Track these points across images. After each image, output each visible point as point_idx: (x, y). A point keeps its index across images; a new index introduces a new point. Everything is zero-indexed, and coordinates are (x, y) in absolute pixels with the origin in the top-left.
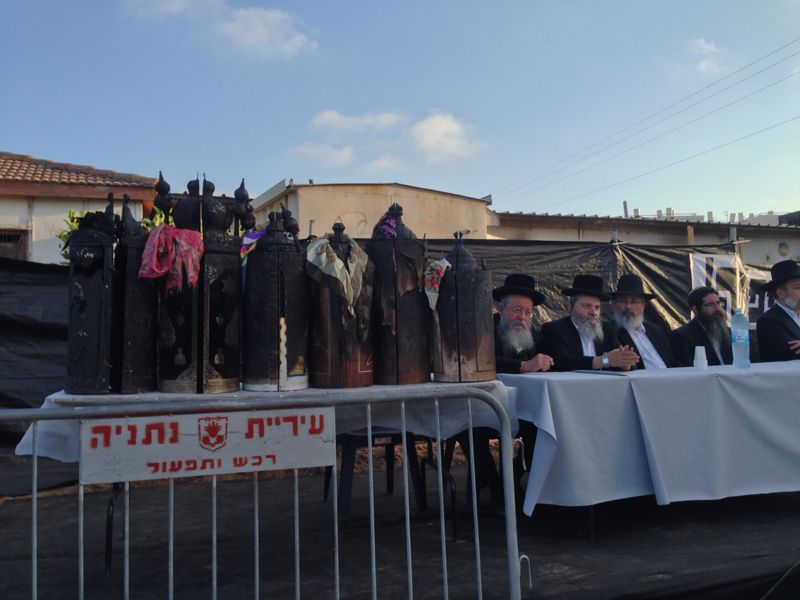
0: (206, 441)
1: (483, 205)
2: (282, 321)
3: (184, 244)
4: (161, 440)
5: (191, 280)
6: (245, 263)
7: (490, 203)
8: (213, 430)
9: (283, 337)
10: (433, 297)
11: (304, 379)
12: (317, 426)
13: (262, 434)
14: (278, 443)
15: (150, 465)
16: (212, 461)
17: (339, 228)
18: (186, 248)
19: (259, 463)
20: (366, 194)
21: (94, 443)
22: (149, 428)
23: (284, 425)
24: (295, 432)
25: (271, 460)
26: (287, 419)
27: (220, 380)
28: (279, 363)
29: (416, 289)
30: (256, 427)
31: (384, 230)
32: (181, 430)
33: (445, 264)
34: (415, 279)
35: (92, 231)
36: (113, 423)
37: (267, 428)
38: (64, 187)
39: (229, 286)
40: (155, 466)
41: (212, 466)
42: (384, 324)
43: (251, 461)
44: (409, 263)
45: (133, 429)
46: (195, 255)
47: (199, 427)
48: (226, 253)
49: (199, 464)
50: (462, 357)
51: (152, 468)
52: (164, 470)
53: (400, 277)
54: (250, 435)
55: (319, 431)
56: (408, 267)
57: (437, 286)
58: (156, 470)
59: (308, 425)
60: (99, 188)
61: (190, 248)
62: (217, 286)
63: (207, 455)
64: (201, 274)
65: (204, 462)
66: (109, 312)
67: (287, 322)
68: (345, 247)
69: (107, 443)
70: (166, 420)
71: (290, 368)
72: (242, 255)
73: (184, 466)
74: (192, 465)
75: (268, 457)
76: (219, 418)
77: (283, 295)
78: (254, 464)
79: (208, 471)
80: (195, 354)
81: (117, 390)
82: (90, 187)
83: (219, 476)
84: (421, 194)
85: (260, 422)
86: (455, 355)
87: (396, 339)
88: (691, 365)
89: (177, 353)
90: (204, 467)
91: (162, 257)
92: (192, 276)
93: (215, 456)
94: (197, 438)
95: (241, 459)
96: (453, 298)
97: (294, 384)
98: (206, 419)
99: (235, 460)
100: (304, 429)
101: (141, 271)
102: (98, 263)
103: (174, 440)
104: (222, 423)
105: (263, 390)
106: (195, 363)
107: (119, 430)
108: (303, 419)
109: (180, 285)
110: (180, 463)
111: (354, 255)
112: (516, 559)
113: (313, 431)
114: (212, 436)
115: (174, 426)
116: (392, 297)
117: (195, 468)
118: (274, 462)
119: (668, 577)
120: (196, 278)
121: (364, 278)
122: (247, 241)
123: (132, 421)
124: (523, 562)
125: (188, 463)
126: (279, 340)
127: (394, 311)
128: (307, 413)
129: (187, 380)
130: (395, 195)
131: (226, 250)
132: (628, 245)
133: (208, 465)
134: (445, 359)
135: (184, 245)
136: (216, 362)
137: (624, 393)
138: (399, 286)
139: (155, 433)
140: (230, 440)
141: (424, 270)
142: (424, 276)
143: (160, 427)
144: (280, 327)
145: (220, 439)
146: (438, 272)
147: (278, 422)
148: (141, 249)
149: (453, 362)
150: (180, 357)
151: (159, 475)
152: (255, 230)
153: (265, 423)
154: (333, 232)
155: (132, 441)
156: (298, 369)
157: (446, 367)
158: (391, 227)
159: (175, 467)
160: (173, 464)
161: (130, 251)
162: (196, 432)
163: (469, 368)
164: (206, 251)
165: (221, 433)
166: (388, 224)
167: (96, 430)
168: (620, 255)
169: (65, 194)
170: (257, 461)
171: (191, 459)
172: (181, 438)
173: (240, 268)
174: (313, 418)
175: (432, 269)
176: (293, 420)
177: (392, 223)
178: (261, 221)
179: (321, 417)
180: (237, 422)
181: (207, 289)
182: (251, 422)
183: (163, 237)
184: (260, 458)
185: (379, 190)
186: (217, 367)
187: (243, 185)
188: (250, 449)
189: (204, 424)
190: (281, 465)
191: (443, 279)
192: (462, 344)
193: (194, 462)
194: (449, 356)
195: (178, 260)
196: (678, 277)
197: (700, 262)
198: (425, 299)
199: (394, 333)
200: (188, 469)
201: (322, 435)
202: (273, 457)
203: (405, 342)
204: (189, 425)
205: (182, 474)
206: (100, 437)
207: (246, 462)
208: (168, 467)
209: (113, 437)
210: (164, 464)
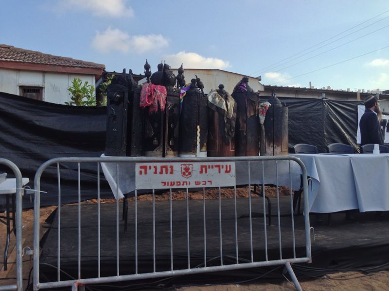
0: (184, 174)
1: (257, 81)
2: (198, 127)
3: (158, 91)
4: (167, 173)
5: (162, 108)
6: (182, 101)
7: (260, 80)
8: (187, 169)
9: (199, 134)
10: (262, 119)
12: (228, 169)
13: (206, 172)
14: (212, 176)
15: (162, 183)
16: (186, 182)
17: (221, 87)
18: (159, 94)
19: (205, 184)
21: (141, 173)
22: (162, 167)
23: (215, 168)
24: (220, 172)
25: (209, 183)
26: (216, 166)
27: (172, 152)
28: (197, 145)
29: (255, 115)
30: (204, 169)
31: (241, 88)
32: (174, 169)
33: (268, 104)
34: (255, 111)
35: (119, 85)
36: (148, 165)
37: (208, 170)
38: (60, 67)
39: (176, 111)
40: (165, 183)
41: (187, 184)
42: (240, 130)
43: (202, 183)
44: (252, 103)
45: (155, 167)
46: (164, 96)
47: (181, 168)
48: (176, 96)
49: (182, 183)
50: (275, 145)
51: (163, 184)
52: (168, 185)
53: (248, 109)
54: (201, 172)
55: (229, 172)
56: (252, 104)
57: (265, 114)
58: (165, 185)
59: (224, 169)
60: (76, 68)
61: (161, 93)
62: (171, 110)
63: (185, 180)
64: (166, 105)
65: (184, 182)
66: (126, 121)
67: (200, 128)
68: (225, 95)
69: (146, 173)
70: (168, 164)
71: (201, 148)
72: (181, 98)
73: (176, 184)
74: (179, 184)
75: (209, 181)
76: (189, 165)
77: (199, 115)
78: (203, 184)
79: (185, 186)
80: (162, 140)
82: (72, 68)
83: (189, 188)
84: (229, 75)
85: (205, 167)
86: (272, 144)
87: (246, 137)
89: (154, 139)
90: (183, 185)
91: (150, 97)
92: (162, 105)
93: (188, 180)
94: (180, 172)
95: (198, 182)
96: (272, 119)
97: (202, 154)
98: (184, 165)
99: (196, 182)
100: (223, 170)
101: (141, 104)
102: (121, 100)
103: (172, 173)
104: (190, 166)
106: (162, 144)
107: (150, 168)
108: (223, 166)
109: (157, 110)
110: (174, 182)
111: (229, 99)
112: (309, 228)
113: (227, 172)
114: (187, 172)
115: (172, 167)
116: (245, 118)
117: (180, 185)
118: (211, 184)
119: (370, 239)
120: (164, 107)
121: (234, 109)
122: (182, 91)
123: (155, 164)
124: (312, 229)
125: (177, 182)
126: (197, 136)
127: (245, 124)
128: (224, 164)
129: (158, 152)
130: (217, 75)
131: (175, 95)
132: (330, 100)
133: (185, 184)
134: (267, 146)
135: (159, 92)
136: (171, 144)
137: (348, 164)
138: (248, 114)
139: (164, 170)
140: (194, 174)
141: (258, 107)
142: (258, 109)
143: (166, 167)
144: (197, 130)
145: (190, 173)
146: (265, 108)
147: (212, 167)
148: (139, 94)
149: (270, 148)
150: (155, 141)
151: (166, 187)
152: (185, 86)
153: (208, 167)
154: (219, 88)
155: (155, 173)
156: (204, 149)
157: (267, 150)
158: (244, 87)
159: (172, 184)
160: (171, 183)
161: (135, 94)
162: (180, 170)
163: (278, 150)
164: (168, 95)
165: (190, 171)
167: (141, 167)
169: (60, 71)
170: (204, 183)
171: (179, 181)
172: (174, 172)
173: (180, 103)
174: (227, 166)
175: (262, 106)
176: (218, 166)
177: (245, 85)
178: (188, 81)
179: (230, 166)
180: (196, 166)
181: (167, 112)
182: (202, 167)
183: (149, 88)
184: (205, 182)
185: (210, 72)
186: (171, 146)
187: (182, 66)
188: (202, 178)
189: (183, 167)
190: (213, 185)
191: (268, 110)
192: (275, 139)
193: (180, 182)
194: (269, 145)
195: (156, 99)
196: (352, 116)
197: (362, 109)
198: (258, 119)
199: (245, 134)
200: (177, 185)
201: (230, 173)
202: (211, 182)
203: (249, 138)
204: (177, 167)
205: (175, 187)
206: (143, 170)
207: (200, 183)
208: (170, 184)
209: (148, 171)
210: (168, 183)
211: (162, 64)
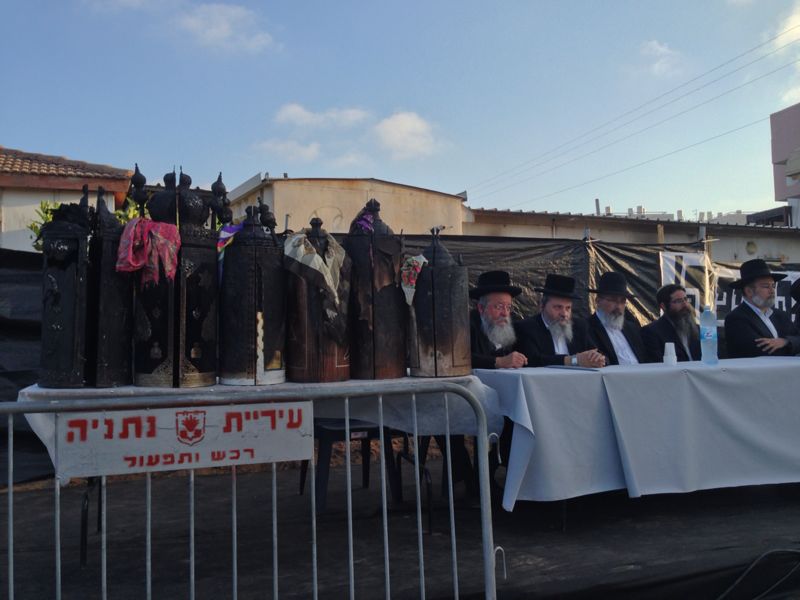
0: (183, 435)
1: (459, 201)
2: (259, 315)
3: (159, 236)
4: (138, 434)
5: (168, 274)
6: (222, 256)
7: (465, 200)
8: (191, 424)
9: (260, 331)
10: (409, 293)
11: (282, 373)
12: (295, 420)
13: (240, 428)
14: (256, 437)
15: (127, 459)
16: (189, 455)
17: (316, 223)
18: (162, 241)
19: (237, 457)
20: (343, 188)
21: (70, 437)
22: (126, 422)
23: (262, 419)
24: (273, 426)
25: (248, 454)
26: (265, 414)
27: (197, 375)
28: (256, 357)
29: (393, 285)
30: (234, 422)
31: (362, 226)
32: (158, 424)
33: (422, 260)
34: (392, 275)
35: (67, 223)
36: (89, 417)
37: (245, 422)
38: (34, 177)
39: (205, 280)
40: (133, 460)
41: (190, 460)
42: (360, 319)
43: (229, 455)
44: (386, 258)
45: (109, 423)
46: (172, 248)
47: (177, 421)
48: (204, 247)
49: (177, 458)
50: (438, 352)
51: (130, 462)
52: (141, 464)
53: (377, 272)
54: (227, 429)
55: (298, 424)
56: (385, 262)
57: (414, 282)
58: (133, 464)
59: (286, 419)
60: (70, 179)
61: (167, 242)
62: (194, 279)
63: (185, 449)
64: (179, 267)
65: (182, 456)
66: (84, 305)
67: (264, 317)
68: (322, 242)
69: (83, 437)
70: (144, 414)
71: (267, 363)
72: (219, 249)
73: (162, 460)
74: (169, 459)
75: (246, 450)
76: (197, 412)
77: (260, 288)
78: (232, 458)
79: (186, 465)
80: (171, 348)
81: (92, 384)
82: (61, 179)
83: (195, 470)
84: (397, 189)
85: (238, 416)
86: (431, 350)
87: (373, 334)
88: (661, 360)
89: (153, 346)
90: (181, 461)
91: (138, 250)
92: (169, 268)
93: (193, 450)
95: (219, 453)
96: (430, 293)
97: (271, 378)
98: (184, 413)
99: (213, 454)
100: (282, 423)
101: (118, 266)
102: (73, 256)
103: (152, 433)
104: (199, 417)
105: (240, 384)
106: (171, 357)
107: (95, 424)
108: (281, 414)
109: (157, 279)
110: (157, 457)
111: (331, 250)
112: (491, 551)
113: (291, 425)
114: (191, 430)
115: (152, 420)
116: (370, 293)
117: (172, 462)
118: (252, 456)
119: (640, 567)
120: (174, 272)
121: (341, 273)
122: (224, 235)
123: (109, 415)
124: (499, 555)
125: (165, 457)
126: (256, 335)
127: (371, 307)
128: (286, 407)
129: (163, 374)
130: (371, 190)
131: (203, 243)
132: (600, 242)
133: (186, 458)
134: (421, 354)
135: (160, 239)
136: (193, 356)
137: (597, 388)
138: (377, 282)
139: (132, 427)
140: (208, 434)
141: (401, 266)
142: (401, 272)
143: (137, 422)
144: (257, 321)
145: (198, 433)
146: (415, 268)
147: (256, 416)
148: (117, 242)
149: (429, 357)
150: (156, 351)
151: (137, 469)
152: (232, 224)
153: (243, 417)
154: (310, 227)
155: (109, 435)
156: (275, 364)
157: (422, 362)
158: (368, 222)
159: (153, 461)
160: (150, 458)
161: (105, 244)
162: (174, 425)
163: (445, 363)
164: (183, 245)
165: (199, 427)
166: (365, 220)
167: (72, 424)
168: (592, 253)
169: (36, 185)
170: (235, 455)
171: (169, 452)
172: (159, 432)
173: (218, 262)
174: (291, 413)
175: (409, 265)
176: (271, 414)
177: (370, 218)
178: (239, 214)
179: (300, 412)
180: (215, 416)
181: (183, 283)
182: (229, 416)
183: (138, 230)
184: (238, 452)
185: (355, 185)
186: (193, 361)
187: (220, 178)
188: (229, 442)
189: (182, 418)
190: (258, 459)
191: (420, 275)
192: (438, 340)
193: (172, 456)
194: (426, 352)
195: (155, 253)
196: (648, 274)
197: (670, 260)
198: (402, 294)
199: (371, 328)
200: (166, 463)
201: (300, 428)
202: (251, 451)
203: (381, 337)
204: (166, 419)
205: (160, 468)
206: (77, 431)
207: (224, 456)
208: (146, 461)
209: (90, 431)
210: (142, 459)
211: (173, 175)
